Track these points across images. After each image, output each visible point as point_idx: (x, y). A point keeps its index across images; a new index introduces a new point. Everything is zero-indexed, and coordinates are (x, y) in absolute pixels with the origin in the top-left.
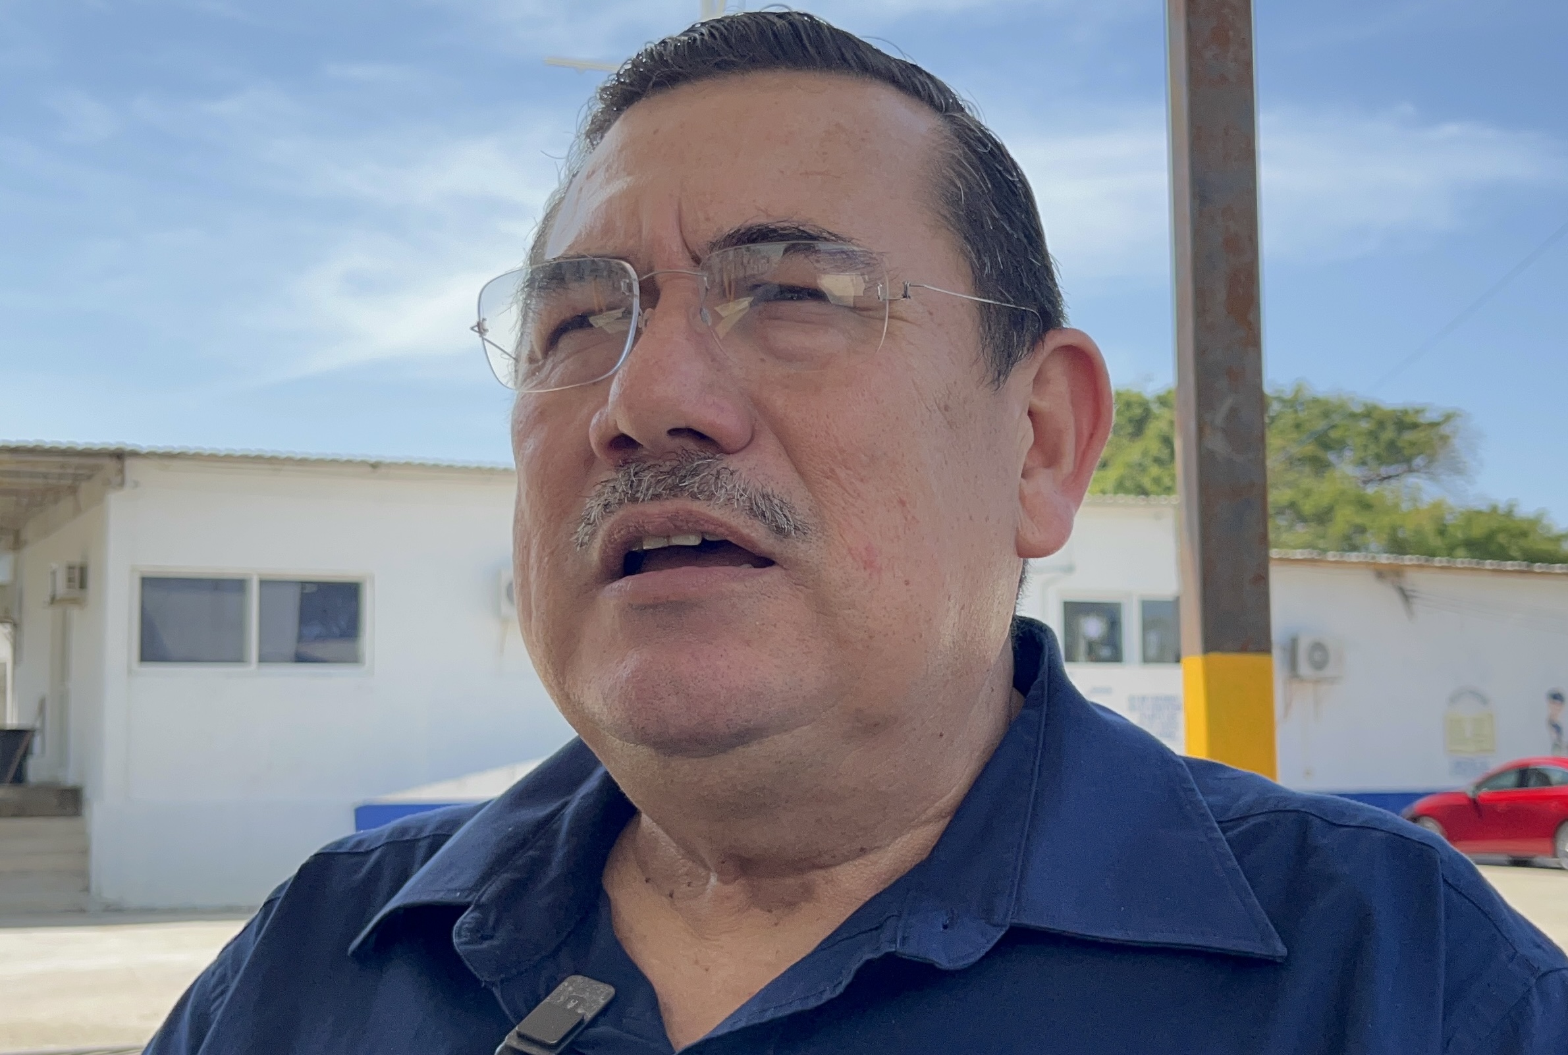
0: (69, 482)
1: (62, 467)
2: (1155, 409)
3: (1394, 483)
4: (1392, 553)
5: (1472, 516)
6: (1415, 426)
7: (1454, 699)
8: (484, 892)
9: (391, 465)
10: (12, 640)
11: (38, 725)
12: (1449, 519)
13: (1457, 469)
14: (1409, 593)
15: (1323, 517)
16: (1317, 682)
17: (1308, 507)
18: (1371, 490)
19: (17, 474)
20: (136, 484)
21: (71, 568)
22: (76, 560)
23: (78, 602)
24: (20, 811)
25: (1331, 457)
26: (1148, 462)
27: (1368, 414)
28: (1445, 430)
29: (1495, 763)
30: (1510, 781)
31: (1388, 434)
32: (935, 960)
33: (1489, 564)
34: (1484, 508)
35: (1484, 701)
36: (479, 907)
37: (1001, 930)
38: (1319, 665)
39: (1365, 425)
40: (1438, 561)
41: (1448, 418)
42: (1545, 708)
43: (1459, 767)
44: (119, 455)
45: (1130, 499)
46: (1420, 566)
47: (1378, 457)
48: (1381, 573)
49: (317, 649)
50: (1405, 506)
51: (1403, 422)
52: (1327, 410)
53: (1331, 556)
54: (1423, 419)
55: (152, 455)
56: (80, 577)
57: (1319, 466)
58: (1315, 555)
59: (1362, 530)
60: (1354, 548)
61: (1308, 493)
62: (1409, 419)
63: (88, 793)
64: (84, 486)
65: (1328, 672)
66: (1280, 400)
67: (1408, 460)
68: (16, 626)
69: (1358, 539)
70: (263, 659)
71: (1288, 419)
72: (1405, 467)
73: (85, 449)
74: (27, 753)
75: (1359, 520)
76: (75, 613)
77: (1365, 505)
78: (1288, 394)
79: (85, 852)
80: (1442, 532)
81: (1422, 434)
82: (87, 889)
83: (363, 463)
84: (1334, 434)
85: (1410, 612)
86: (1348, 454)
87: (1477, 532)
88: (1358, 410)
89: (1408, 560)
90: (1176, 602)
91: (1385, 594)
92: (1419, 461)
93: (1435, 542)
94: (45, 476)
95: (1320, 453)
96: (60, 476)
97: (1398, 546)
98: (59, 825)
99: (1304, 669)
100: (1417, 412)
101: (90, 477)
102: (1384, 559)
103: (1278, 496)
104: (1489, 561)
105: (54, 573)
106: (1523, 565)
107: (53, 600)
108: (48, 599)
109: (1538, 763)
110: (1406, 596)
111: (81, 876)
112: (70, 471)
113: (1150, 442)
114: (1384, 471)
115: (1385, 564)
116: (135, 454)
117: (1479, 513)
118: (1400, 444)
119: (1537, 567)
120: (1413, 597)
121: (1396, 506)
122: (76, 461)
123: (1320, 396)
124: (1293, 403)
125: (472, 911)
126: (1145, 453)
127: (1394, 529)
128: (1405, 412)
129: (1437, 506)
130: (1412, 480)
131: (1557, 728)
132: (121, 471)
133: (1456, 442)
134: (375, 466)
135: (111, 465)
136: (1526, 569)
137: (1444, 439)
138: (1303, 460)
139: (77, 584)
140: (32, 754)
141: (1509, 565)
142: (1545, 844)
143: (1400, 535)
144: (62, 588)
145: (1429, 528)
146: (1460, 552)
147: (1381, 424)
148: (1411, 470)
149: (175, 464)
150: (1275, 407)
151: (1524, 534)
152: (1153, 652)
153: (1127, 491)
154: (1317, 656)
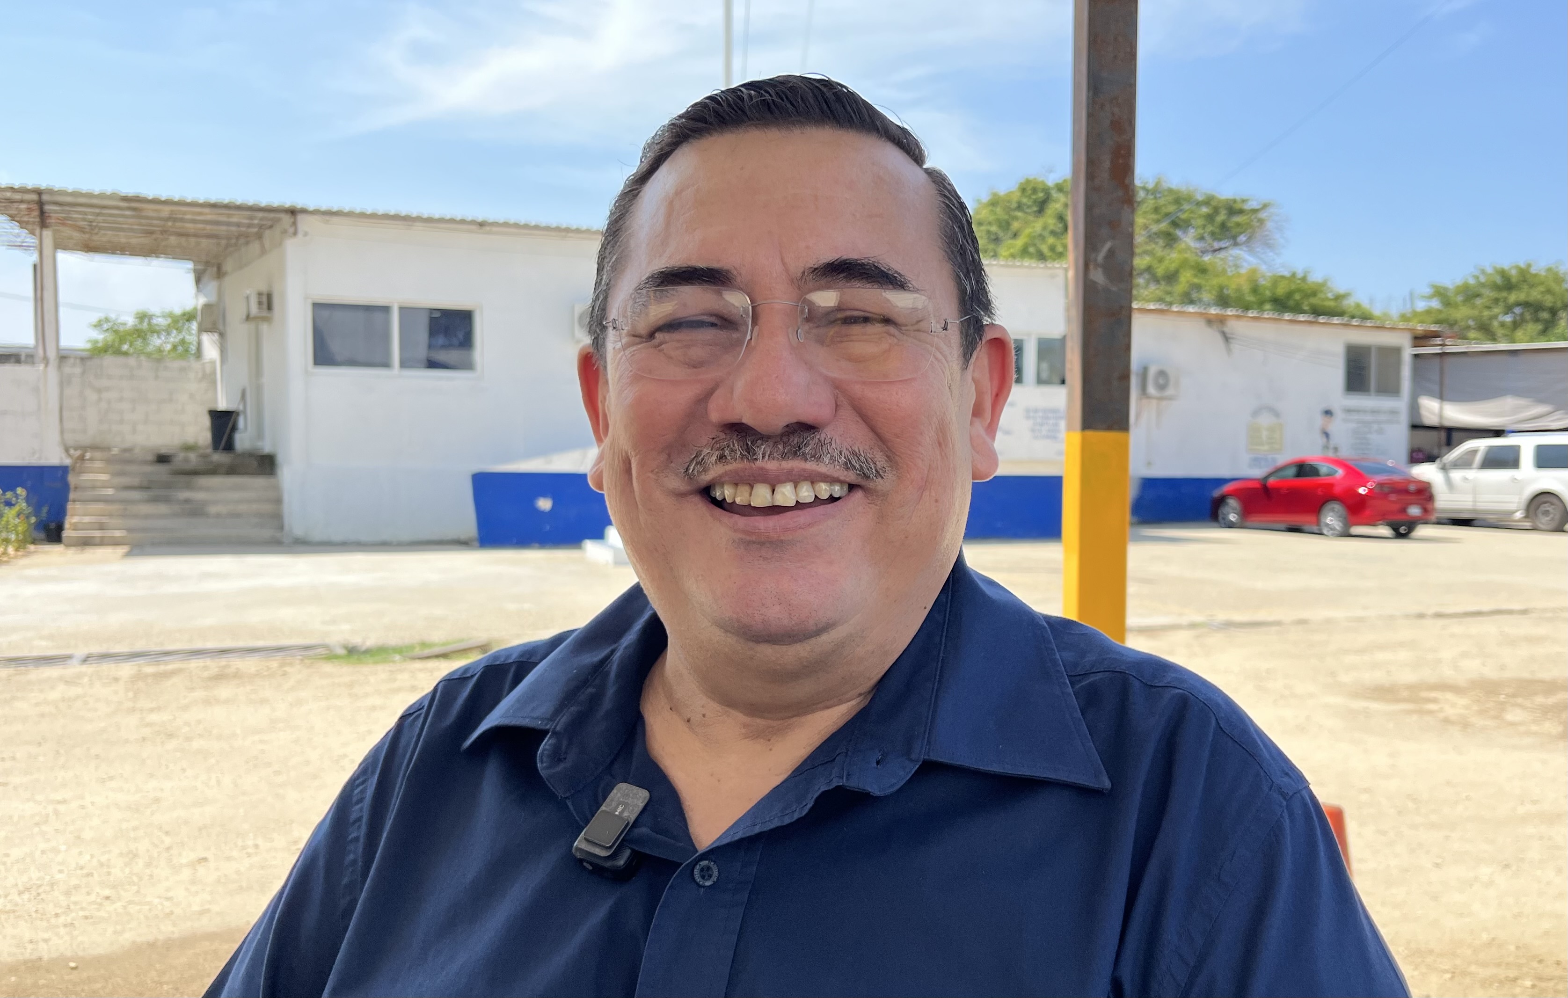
0: (255, 230)
1: (251, 218)
2: (1055, 194)
3: (1222, 255)
4: (1218, 305)
5: (1277, 280)
6: (1241, 212)
7: (1256, 413)
8: (558, 722)
9: (495, 224)
10: (219, 345)
11: (241, 408)
12: (1262, 282)
13: (1268, 245)
14: (1228, 336)
15: (1171, 278)
16: (1160, 399)
17: (1160, 271)
18: (1207, 258)
19: (217, 223)
20: (306, 234)
21: (260, 294)
22: (264, 288)
23: (267, 320)
24: (232, 470)
25: (1179, 233)
26: (1046, 234)
27: (1207, 202)
28: (1262, 215)
29: (1283, 458)
30: (1292, 472)
31: (1221, 217)
32: (870, 790)
33: (1287, 316)
34: (1287, 274)
35: (1276, 414)
36: (555, 733)
37: (917, 764)
38: (1162, 387)
39: (1205, 210)
40: (1251, 314)
41: (1265, 206)
42: (1319, 421)
43: (1256, 462)
44: (293, 212)
45: (1033, 263)
46: (1238, 317)
47: (1213, 234)
48: (1210, 321)
49: (442, 356)
50: (1230, 272)
51: (1233, 209)
52: (1178, 199)
53: (1175, 308)
54: (1246, 207)
55: (316, 212)
56: (267, 302)
57: (1170, 240)
58: (1163, 307)
59: (1198, 288)
60: (1192, 302)
61: (1161, 260)
62: (1238, 206)
63: (280, 459)
64: (267, 233)
65: (1169, 392)
66: (1144, 188)
67: (1234, 238)
68: (222, 335)
69: (1194, 295)
70: (404, 364)
71: (1150, 203)
72: (1231, 242)
73: (266, 206)
74: (234, 428)
75: (1196, 280)
76: (264, 327)
77: (1202, 270)
78: (1151, 186)
79: (278, 501)
80: (1255, 290)
81: (1245, 217)
82: (281, 527)
83: (473, 222)
84: (1184, 216)
85: (1229, 351)
86: (1192, 232)
87: (1281, 291)
88: (1200, 198)
89: (1230, 312)
90: (1063, 340)
91: (1212, 335)
92: (1242, 238)
93: (1251, 298)
94: (238, 225)
95: (1172, 230)
96: (250, 226)
97: (1223, 301)
98: (260, 482)
99: (1151, 390)
100: (1243, 201)
101: (271, 227)
102: (1214, 311)
103: (1140, 262)
104: (1287, 314)
105: (248, 298)
106: (1311, 318)
107: (248, 318)
108: (244, 317)
109: (1311, 460)
110: (1226, 338)
111: (277, 518)
112: (256, 222)
113: (1049, 220)
114: (1216, 245)
115: (1214, 314)
116: (304, 211)
117: (1283, 277)
118: (1229, 225)
119: (1321, 319)
120: (1233, 338)
121: (1224, 272)
122: (260, 215)
123: (1174, 186)
124: (1155, 192)
125: (550, 738)
126: (1045, 228)
127: (1221, 288)
128: (1235, 201)
129: (1254, 271)
130: (1235, 252)
131: (1326, 435)
132: (294, 224)
133: (1269, 225)
134: (482, 224)
135: (286, 219)
136: (1313, 320)
137: (1261, 221)
138: (1158, 234)
139: (265, 306)
140: (237, 429)
141: (1302, 317)
142: (1310, 518)
143: (1225, 291)
144: (254, 310)
145: (1246, 288)
146: (1268, 306)
147: (1216, 210)
148: (1236, 244)
149: (335, 219)
150: (1141, 195)
151: (1314, 294)
152: (1045, 375)
153: (1031, 256)
154: (1161, 381)
